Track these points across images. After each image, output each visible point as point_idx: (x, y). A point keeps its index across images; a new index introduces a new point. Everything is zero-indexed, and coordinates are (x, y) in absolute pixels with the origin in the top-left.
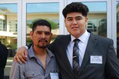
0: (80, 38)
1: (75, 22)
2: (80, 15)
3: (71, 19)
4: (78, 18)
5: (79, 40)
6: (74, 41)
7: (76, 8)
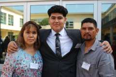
0: (60, 33)
1: (57, 20)
2: (62, 16)
3: (54, 18)
4: (60, 18)
5: (60, 35)
6: (56, 35)
7: (59, 10)
